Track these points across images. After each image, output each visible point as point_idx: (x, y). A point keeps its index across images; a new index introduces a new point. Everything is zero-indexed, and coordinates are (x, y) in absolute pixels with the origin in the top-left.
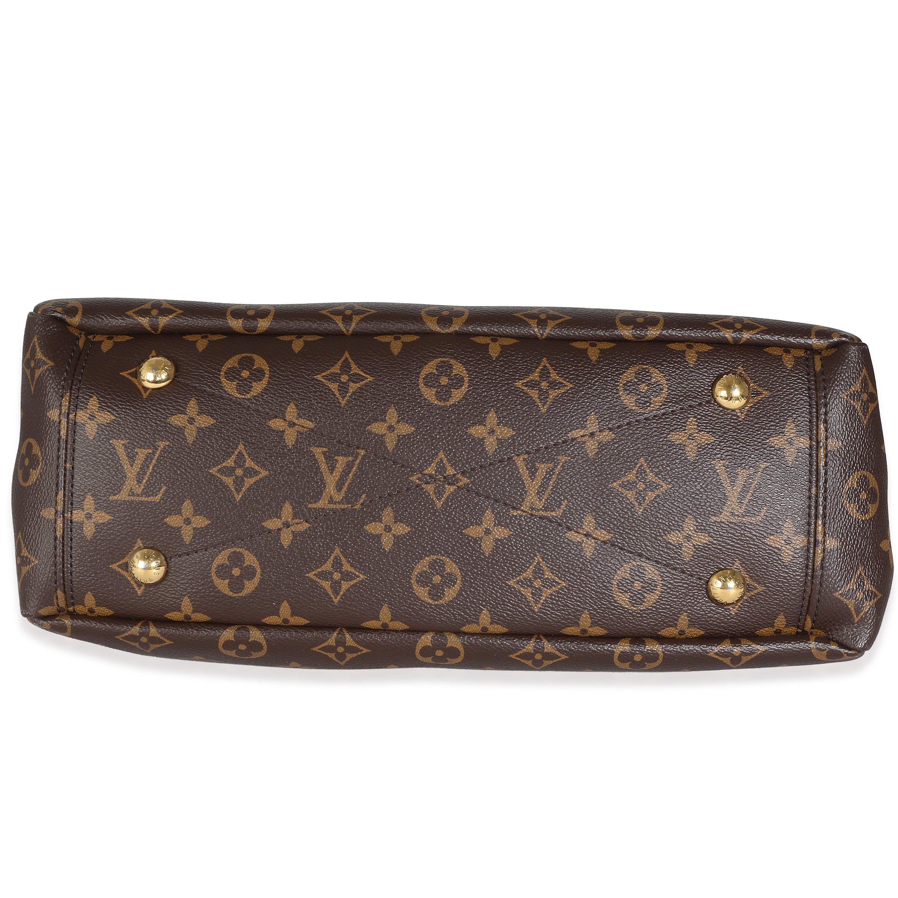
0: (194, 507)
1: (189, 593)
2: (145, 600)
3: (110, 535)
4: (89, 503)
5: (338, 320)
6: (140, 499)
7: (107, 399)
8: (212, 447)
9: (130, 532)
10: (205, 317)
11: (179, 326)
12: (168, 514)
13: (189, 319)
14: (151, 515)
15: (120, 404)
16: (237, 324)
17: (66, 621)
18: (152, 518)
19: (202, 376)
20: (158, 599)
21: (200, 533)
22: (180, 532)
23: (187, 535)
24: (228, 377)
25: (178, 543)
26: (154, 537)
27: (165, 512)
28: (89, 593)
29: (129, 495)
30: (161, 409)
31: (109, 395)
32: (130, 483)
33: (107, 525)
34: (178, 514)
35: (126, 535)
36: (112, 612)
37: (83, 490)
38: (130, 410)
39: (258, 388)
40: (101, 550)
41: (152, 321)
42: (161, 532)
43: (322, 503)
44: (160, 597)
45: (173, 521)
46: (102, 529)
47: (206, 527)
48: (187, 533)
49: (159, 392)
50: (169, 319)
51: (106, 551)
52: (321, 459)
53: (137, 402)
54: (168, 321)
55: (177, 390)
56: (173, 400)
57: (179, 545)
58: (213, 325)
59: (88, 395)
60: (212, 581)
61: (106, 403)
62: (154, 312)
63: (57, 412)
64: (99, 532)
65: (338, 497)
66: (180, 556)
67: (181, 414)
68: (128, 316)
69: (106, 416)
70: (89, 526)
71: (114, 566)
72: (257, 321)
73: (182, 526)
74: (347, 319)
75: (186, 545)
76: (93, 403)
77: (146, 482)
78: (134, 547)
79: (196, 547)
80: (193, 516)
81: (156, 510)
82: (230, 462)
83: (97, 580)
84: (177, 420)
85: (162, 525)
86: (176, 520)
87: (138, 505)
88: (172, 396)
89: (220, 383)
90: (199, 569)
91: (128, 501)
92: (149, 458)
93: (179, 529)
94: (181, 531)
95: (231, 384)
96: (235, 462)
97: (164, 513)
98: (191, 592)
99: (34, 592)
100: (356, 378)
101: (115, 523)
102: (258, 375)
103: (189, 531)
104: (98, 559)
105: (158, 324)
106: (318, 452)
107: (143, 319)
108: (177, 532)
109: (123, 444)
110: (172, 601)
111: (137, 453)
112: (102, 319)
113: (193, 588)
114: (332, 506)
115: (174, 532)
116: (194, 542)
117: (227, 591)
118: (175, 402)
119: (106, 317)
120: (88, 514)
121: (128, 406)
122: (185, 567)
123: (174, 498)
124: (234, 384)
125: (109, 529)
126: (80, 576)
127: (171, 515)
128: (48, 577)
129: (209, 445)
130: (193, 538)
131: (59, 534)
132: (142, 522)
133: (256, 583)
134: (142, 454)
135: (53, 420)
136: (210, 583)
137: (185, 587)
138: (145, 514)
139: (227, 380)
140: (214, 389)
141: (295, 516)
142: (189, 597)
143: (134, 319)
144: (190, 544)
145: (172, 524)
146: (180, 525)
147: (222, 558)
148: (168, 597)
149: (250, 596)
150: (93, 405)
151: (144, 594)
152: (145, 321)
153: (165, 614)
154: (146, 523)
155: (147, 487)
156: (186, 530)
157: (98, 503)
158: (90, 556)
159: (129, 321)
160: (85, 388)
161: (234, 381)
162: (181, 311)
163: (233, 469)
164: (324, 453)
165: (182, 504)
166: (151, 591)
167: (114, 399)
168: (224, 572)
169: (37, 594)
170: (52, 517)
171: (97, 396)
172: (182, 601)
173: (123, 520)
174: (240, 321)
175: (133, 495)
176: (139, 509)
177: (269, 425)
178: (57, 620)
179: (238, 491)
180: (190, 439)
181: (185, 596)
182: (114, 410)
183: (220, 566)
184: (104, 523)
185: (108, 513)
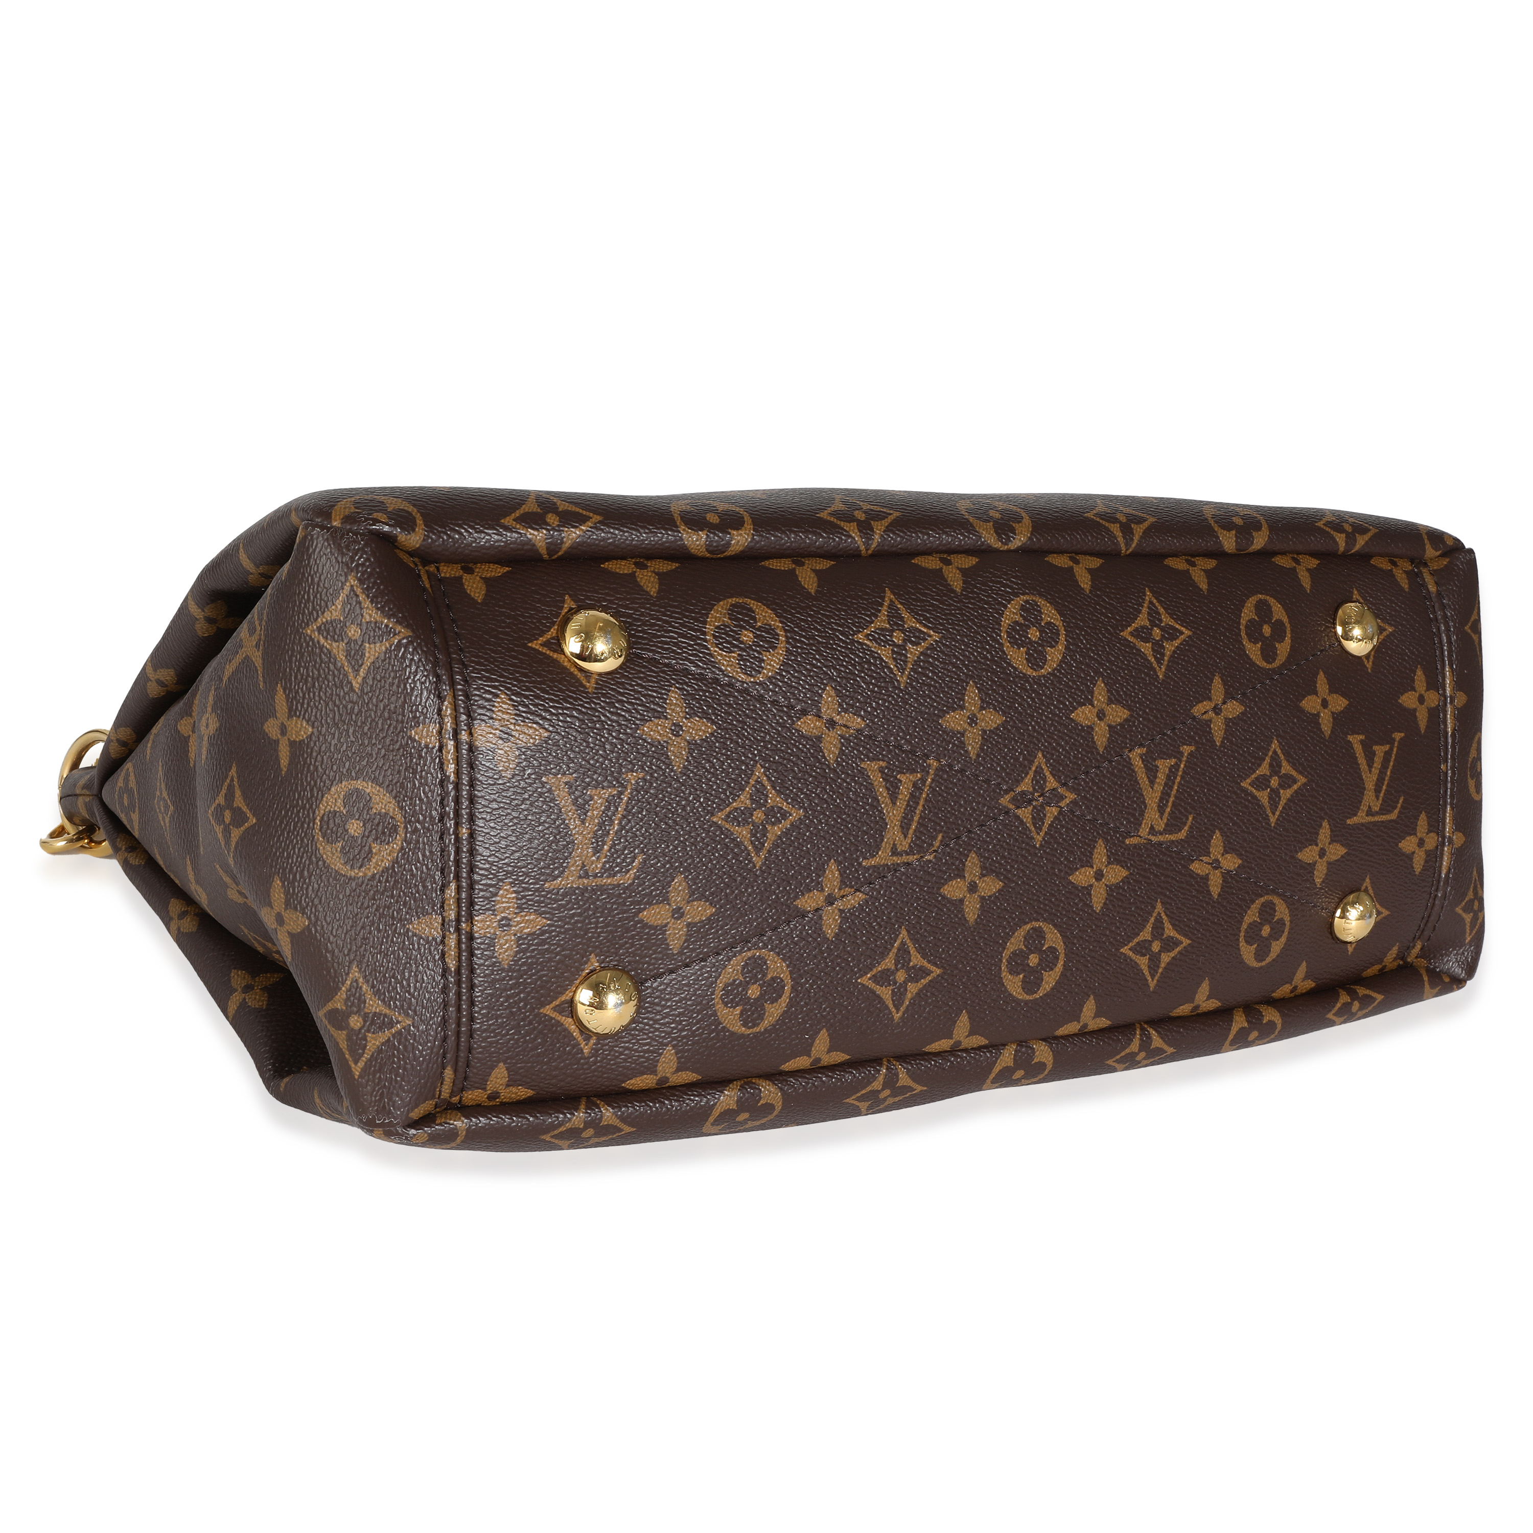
0: (690, 887)
1: (674, 1039)
2: (595, 1062)
3: (544, 954)
4: (506, 898)
5: (853, 530)
6: (599, 881)
7: (527, 697)
8: (714, 775)
9: (580, 943)
10: (642, 527)
11: (597, 545)
12: (646, 904)
13: (617, 532)
14: (616, 909)
15: (551, 707)
16: (697, 540)
17: (458, 1124)
18: (618, 914)
19: (676, 644)
20: (617, 1057)
21: (698, 931)
22: (664, 933)
23: (676, 935)
24: (721, 644)
25: (660, 952)
26: (620, 948)
27: (642, 901)
28: (501, 1064)
29: (580, 877)
30: (624, 711)
31: (528, 689)
32: (582, 853)
33: (539, 935)
34: (662, 902)
35: (571, 950)
36: (530, 1093)
37: (495, 876)
38: (572, 716)
39: (773, 661)
40: (528, 983)
41: (552, 536)
42: (633, 937)
43: (883, 857)
44: (621, 1053)
45: (654, 915)
46: (529, 945)
47: (709, 919)
48: (676, 934)
49: (612, 679)
50: (581, 533)
51: (535, 984)
52: (877, 780)
53: (582, 700)
54: (579, 536)
55: (643, 673)
56: (640, 692)
57: (660, 956)
58: (657, 543)
59: (491, 693)
60: (715, 1014)
61: (526, 706)
62: (552, 519)
63: (434, 729)
64: (524, 951)
65: (904, 844)
66: (661, 975)
67: (659, 718)
68: (507, 528)
69: (531, 731)
70: (507, 941)
71: (547, 1010)
72: (729, 534)
73: (668, 923)
74: (865, 527)
75: (673, 955)
76: (503, 706)
77: (609, 850)
78: (583, 970)
79: (689, 957)
80: (688, 902)
81: (625, 898)
82: (744, 800)
83: (518, 1039)
84: (653, 731)
85: (635, 926)
86: (659, 912)
87: (595, 894)
88: (638, 685)
89: (711, 655)
90: (694, 995)
91: (578, 888)
92: (611, 803)
93: (663, 928)
94: (666, 931)
95: (729, 657)
96: (751, 799)
97: (639, 903)
98: (678, 1037)
99: (403, 1080)
100: (916, 637)
101: (553, 931)
102: (767, 639)
103: (680, 930)
104: (520, 1000)
105: (562, 542)
106: (873, 769)
107: (536, 533)
108: (660, 934)
109: (566, 783)
110: (643, 1057)
111: (592, 798)
112: (460, 533)
113: (683, 1030)
114: (897, 860)
115: (654, 934)
116: (687, 947)
117: (738, 1028)
118: (644, 696)
119: (467, 531)
120: (503, 918)
121: (567, 709)
122: (669, 994)
123: (657, 873)
124: (734, 657)
125: (543, 942)
126: (489, 1037)
127: (650, 904)
128: (432, 1048)
129: (709, 772)
130: (686, 941)
131: (452, 965)
132: (602, 922)
133: (784, 1005)
134: (599, 798)
135: (427, 746)
136: (711, 1015)
137: (669, 1029)
138: (606, 909)
139: (720, 649)
140: (703, 668)
141: (843, 883)
142: (674, 1047)
143: (520, 533)
144: (681, 953)
145: (652, 921)
146: (665, 922)
147: (732, 970)
148: (636, 1051)
149: (773, 1029)
150: (503, 713)
151: (595, 1052)
152: (537, 537)
153: (624, 1082)
154: (607, 926)
155: (611, 859)
156: (674, 929)
157: (524, 897)
158: (508, 998)
159: (511, 536)
160: (480, 679)
161: (733, 652)
162: (599, 518)
163: (750, 812)
164: (881, 770)
165: (669, 884)
166: (607, 1044)
167: (538, 697)
168: (733, 994)
169: (409, 1082)
170: (437, 934)
171: (507, 695)
172: (661, 1054)
173: (568, 923)
174: (703, 535)
175: (586, 876)
176: (598, 899)
177: (798, 728)
178: (440, 1124)
179: (758, 850)
180: (678, 764)
181: (667, 1045)
182: (544, 718)
183: (730, 985)
184: (534, 933)
185: (541, 914)
